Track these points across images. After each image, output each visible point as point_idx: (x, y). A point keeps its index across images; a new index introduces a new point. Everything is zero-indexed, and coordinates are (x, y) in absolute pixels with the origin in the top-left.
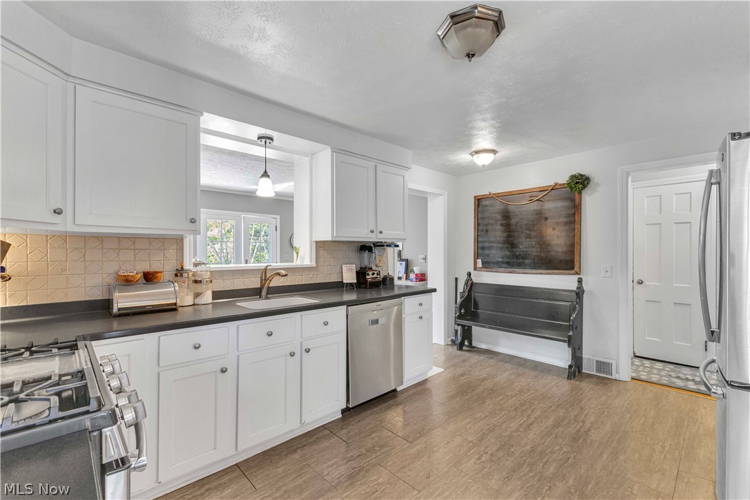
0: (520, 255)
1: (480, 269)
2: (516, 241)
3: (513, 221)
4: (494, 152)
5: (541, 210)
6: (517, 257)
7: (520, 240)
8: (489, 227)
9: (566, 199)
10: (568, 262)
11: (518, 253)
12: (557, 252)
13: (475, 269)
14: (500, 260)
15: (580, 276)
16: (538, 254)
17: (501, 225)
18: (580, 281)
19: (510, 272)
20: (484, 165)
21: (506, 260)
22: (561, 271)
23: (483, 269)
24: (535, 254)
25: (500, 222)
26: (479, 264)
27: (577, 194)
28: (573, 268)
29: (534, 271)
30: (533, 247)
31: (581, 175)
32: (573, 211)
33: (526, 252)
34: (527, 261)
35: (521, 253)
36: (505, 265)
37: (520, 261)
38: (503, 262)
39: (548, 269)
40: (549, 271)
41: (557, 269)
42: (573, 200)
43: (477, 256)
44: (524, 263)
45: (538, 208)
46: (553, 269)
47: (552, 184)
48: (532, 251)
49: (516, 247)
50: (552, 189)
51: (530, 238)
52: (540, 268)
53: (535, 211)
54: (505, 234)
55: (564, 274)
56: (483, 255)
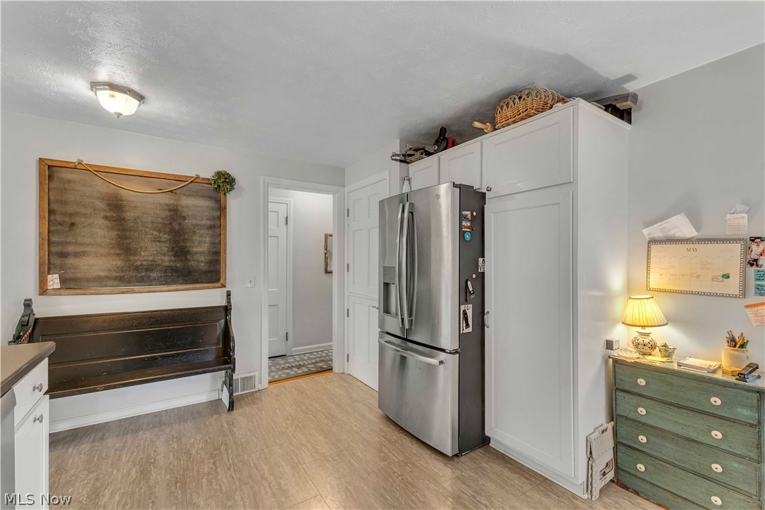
0: (142, 265)
1: (56, 292)
2: (133, 245)
3: (129, 215)
4: (141, 98)
5: (177, 206)
6: (137, 269)
7: (142, 244)
8: (77, 220)
9: (210, 198)
10: (212, 274)
11: (139, 263)
12: (198, 262)
13: (43, 291)
14: (103, 274)
15: (227, 289)
16: (172, 264)
17: (106, 218)
18: (229, 294)
19: (123, 293)
20: (119, 115)
21: (115, 274)
22: (205, 285)
23: (62, 291)
24: (167, 264)
25: (102, 214)
26: (54, 281)
27: (222, 195)
28: (218, 280)
29: (165, 288)
30: (164, 255)
31: (228, 174)
32: (218, 213)
33: (153, 261)
34: (154, 275)
35: (145, 263)
36: (112, 282)
37: (143, 274)
38: (108, 278)
39: (186, 282)
40: (187, 286)
41: (198, 282)
42: (218, 201)
43: (46, 268)
44: (149, 277)
45: (172, 202)
46: (194, 283)
47: (193, 174)
48: (163, 261)
49: (135, 254)
50: (191, 182)
51: (159, 241)
52: (174, 282)
53: (166, 205)
54: (114, 234)
55: (208, 288)
56: (62, 267)
